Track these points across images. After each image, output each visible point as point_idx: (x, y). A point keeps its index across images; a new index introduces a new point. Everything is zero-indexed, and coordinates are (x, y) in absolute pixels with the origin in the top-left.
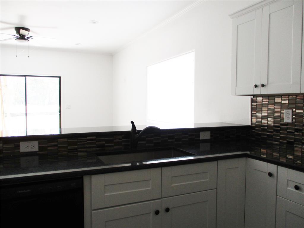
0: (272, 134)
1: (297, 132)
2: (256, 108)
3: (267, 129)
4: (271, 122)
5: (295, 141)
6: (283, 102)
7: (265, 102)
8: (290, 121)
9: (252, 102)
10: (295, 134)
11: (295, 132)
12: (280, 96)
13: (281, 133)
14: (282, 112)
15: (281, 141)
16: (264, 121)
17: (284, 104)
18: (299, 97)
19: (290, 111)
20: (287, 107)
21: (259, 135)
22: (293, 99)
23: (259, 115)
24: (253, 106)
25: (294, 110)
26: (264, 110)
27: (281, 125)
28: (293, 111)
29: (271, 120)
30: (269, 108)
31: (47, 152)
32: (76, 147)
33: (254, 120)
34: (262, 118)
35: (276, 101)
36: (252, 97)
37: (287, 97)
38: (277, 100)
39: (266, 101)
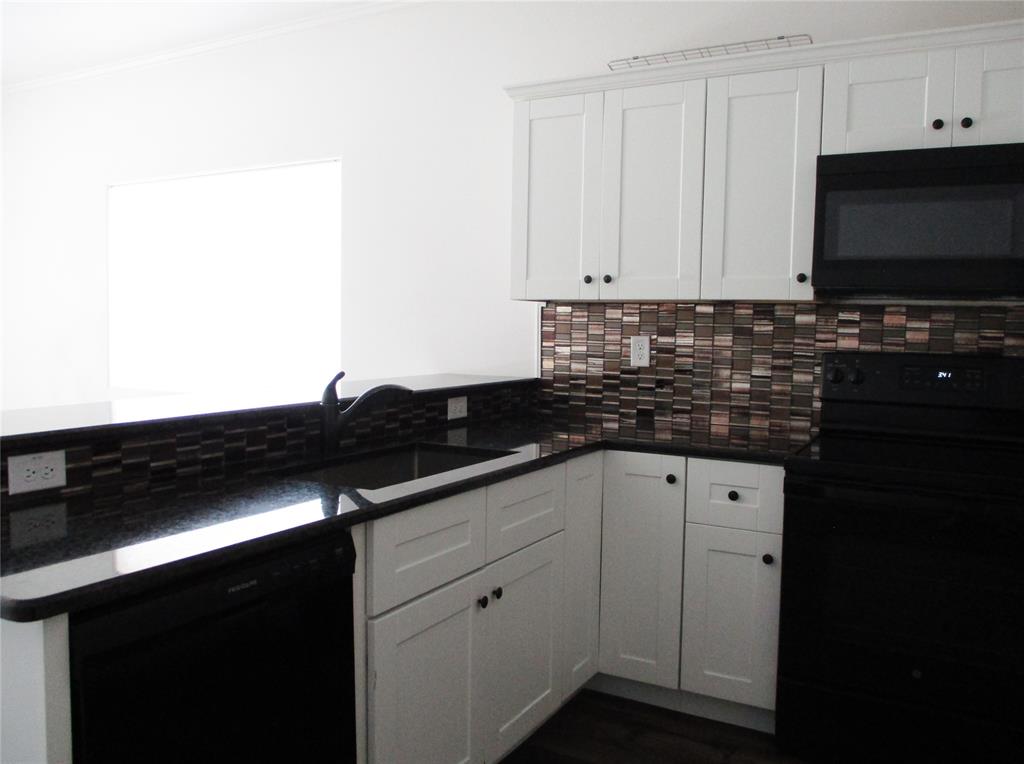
0: (600, 396)
1: (662, 387)
2: (555, 333)
3: (587, 384)
4: (596, 368)
5: (656, 408)
6: (625, 319)
7: (581, 317)
8: (645, 362)
9: (542, 319)
10: (656, 393)
11: (657, 387)
12: (618, 305)
13: (621, 393)
14: (625, 341)
15: (622, 410)
16: (576, 366)
17: (630, 325)
18: (665, 308)
19: (645, 340)
20: (637, 330)
21: (565, 400)
22: (651, 312)
23: (566, 351)
24: (545, 329)
25: (655, 337)
26: (577, 339)
27: (624, 372)
28: (651, 340)
29: (597, 363)
30: (590, 332)
31: (89, 487)
32: (172, 462)
33: (549, 364)
34: (572, 357)
35: (607, 316)
36: (544, 304)
37: (637, 306)
38: (612, 313)
39: (583, 317)
